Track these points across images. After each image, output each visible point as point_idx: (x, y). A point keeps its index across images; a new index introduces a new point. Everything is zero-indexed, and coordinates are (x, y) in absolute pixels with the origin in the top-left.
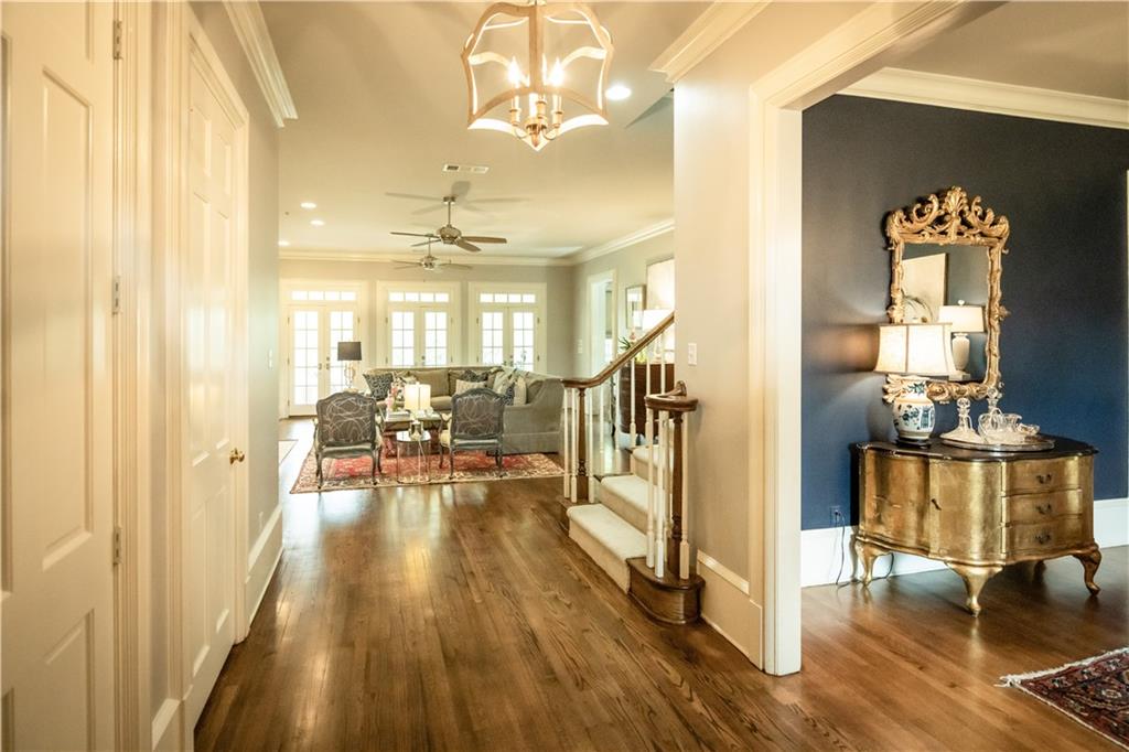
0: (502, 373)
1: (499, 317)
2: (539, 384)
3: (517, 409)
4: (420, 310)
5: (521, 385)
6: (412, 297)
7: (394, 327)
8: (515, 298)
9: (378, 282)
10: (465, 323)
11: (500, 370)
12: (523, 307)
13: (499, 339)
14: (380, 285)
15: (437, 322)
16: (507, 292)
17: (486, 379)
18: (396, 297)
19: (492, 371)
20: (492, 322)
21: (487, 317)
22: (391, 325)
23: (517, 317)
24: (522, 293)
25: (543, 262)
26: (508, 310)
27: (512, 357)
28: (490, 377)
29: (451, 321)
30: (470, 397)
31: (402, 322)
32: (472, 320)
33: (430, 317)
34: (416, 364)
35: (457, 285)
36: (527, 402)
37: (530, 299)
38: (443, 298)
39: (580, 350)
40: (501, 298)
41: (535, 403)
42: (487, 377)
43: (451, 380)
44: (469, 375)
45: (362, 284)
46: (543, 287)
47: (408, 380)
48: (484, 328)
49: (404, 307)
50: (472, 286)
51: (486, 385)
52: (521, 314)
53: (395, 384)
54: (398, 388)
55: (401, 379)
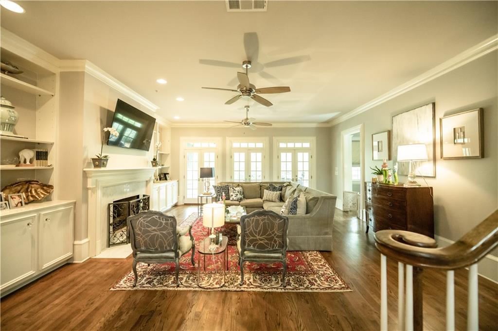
0: (290, 187)
1: (290, 155)
2: (316, 200)
3: (299, 218)
4: (249, 151)
5: (302, 199)
6: (244, 145)
7: (235, 160)
8: (298, 145)
9: (227, 138)
10: (271, 158)
11: (289, 185)
12: (303, 150)
13: (290, 166)
14: (228, 139)
15: (257, 158)
16: (294, 142)
17: (281, 190)
18: (236, 145)
19: (285, 185)
20: (286, 158)
21: (283, 156)
22: (233, 159)
23: (300, 155)
24: (302, 142)
25: (314, 125)
26: (295, 151)
27: (297, 176)
28: (283, 189)
29: (264, 157)
30: (256, 217)
31: (239, 158)
32: (275, 157)
33: (253, 155)
34: (246, 179)
35: (267, 139)
36: (307, 212)
37: (307, 145)
38: (260, 145)
39: (336, 173)
40: (291, 145)
41: (313, 214)
42: (282, 189)
43: (262, 190)
44: (272, 187)
45: (219, 139)
46: (314, 139)
47: (238, 189)
48: (282, 161)
49: (240, 150)
50: (275, 139)
51: (281, 194)
52: (302, 153)
53: (230, 191)
54: (231, 194)
55: (233, 188)
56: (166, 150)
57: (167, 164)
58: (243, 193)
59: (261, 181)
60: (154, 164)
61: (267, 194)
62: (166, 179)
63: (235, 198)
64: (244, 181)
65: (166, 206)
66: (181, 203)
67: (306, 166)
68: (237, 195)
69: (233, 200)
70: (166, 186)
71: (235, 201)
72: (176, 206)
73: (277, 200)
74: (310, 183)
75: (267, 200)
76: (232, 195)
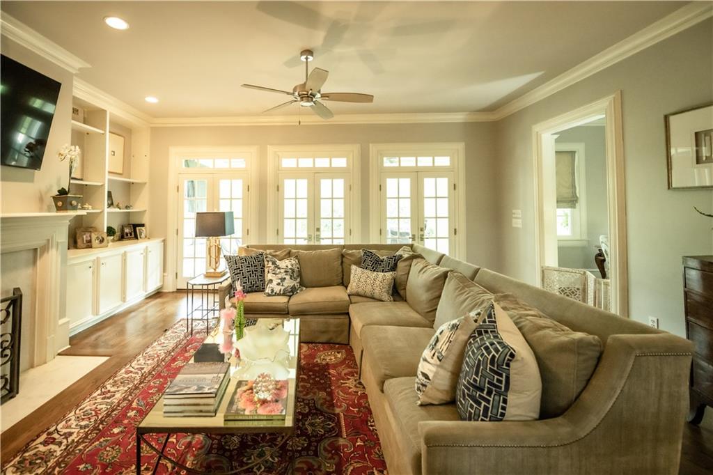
1: (406, 184)
4: (315, 177)
6: (306, 163)
7: (287, 195)
8: (425, 161)
9: (269, 147)
10: (365, 191)
12: (435, 172)
13: (406, 207)
14: (271, 150)
15: (334, 190)
16: (415, 154)
17: (394, 268)
18: (288, 163)
20: (397, 189)
21: (391, 184)
22: (283, 193)
23: (428, 184)
24: (433, 154)
25: (459, 118)
26: (417, 175)
27: (422, 230)
28: (401, 265)
29: (349, 188)
31: (295, 192)
32: (374, 187)
33: (325, 185)
34: (310, 238)
35: (356, 149)
37: (443, 161)
38: (341, 163)
39: (517, 223)
42: (396, 265)
43: (345, 265)
44: (371, 258)
45: (254, 150)
46: (460, 147)
47: (286, 264)
48: (388, 196)
49: (297, 173)
50: (373, 148)
51: (395, 279)
52: (433, 179)
53: (266, 270)
54: (269, 276)
55: (274, 263)
56: (140, 175)
57: (141, 205)
58: (300, 275)
59: (342, 242)
60: (60, 204)
61: (360, 277)
62: (136, 237)
63: (277, 289)
64: (305, 243)
65: (124, 300)
66: (169, 287)
67: (444, 208)
68: (283, 279)
69: (273, 294)
70: (125, 253)
71: (279, 295)
72: (158, 294)
73: (385, 296)
74: (452, 246)
75: (358, 295)
76: (271, 281)
